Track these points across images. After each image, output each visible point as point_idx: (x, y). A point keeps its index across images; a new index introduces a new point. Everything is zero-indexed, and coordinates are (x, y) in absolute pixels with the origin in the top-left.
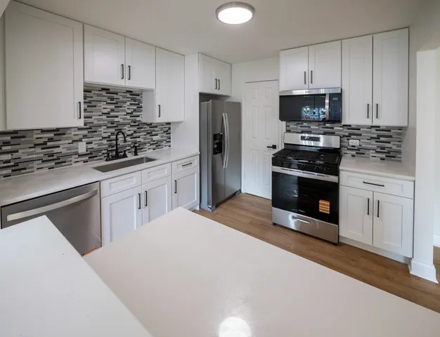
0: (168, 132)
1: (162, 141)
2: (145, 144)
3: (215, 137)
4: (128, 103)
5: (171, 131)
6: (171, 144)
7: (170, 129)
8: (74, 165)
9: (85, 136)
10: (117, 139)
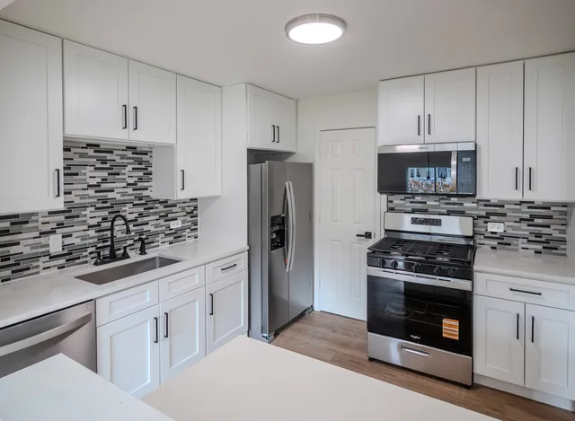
0: (193, 214)
1: (183, 229)
2: (157, 234)
3: (274, 220)
4: (130, 168)
5: (199, 212)
6: (198, 233)
7: (196, 208)
8: (43, 273)
9: (60, 225)
10: (112, 229)
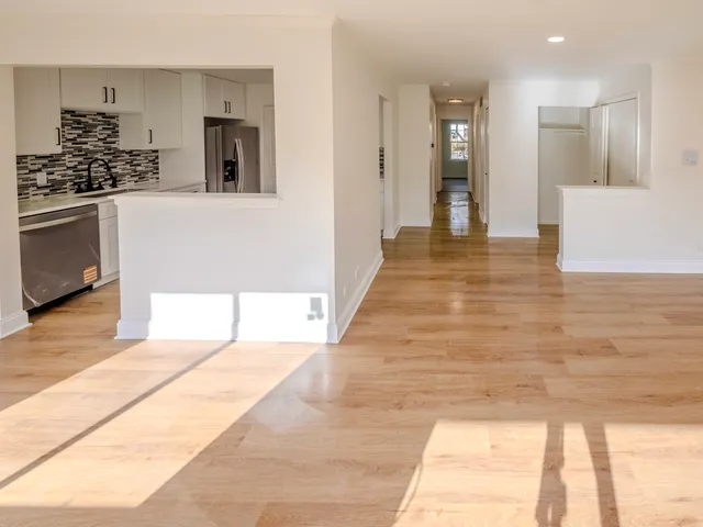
0: (155, 162)
1: (147, 172)
2: (124, 175)
3: (226, 163)
4: (100, 127)
5: (160, 160)
6: (160, 175)
7: (157, 157)
8: (32, 198)
9: (45, 166)
10: (89, 170)
